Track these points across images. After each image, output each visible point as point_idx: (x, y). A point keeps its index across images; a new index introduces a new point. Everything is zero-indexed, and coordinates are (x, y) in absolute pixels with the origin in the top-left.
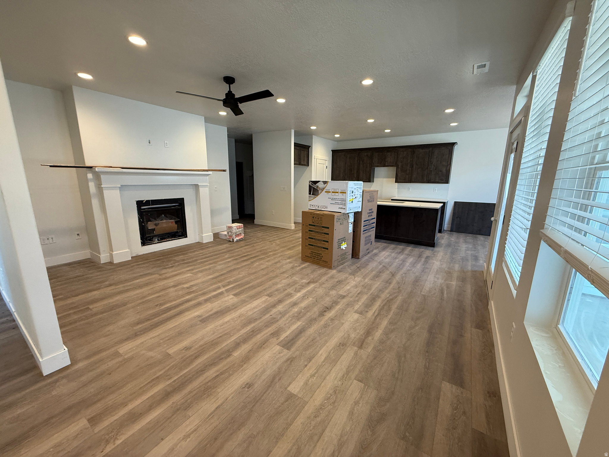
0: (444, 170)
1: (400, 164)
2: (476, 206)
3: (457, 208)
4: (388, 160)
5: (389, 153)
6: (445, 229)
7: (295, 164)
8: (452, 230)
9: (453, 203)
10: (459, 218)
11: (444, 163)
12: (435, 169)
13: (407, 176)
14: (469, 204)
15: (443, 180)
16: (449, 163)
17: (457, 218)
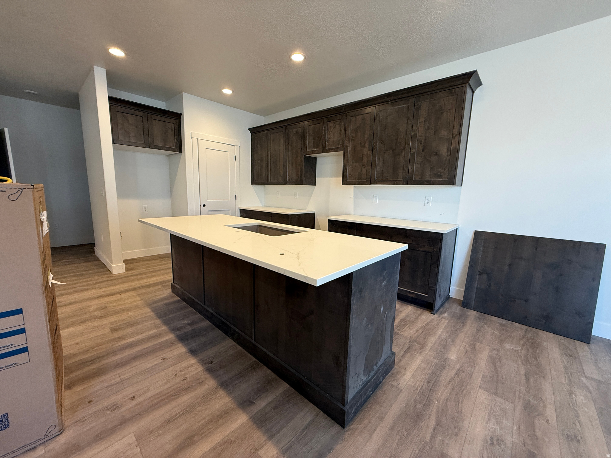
0: (444, 151)
1: (350, 145)
2: (536, 249)
3: (482, 249)
4: (329, 138)
5: (331, 124)
6: (452, 294)
7: (115, 140)
8: (465, 304)
9: (470, 236)
10: (485, 276)
11: (444, 133)
12: (421, 149)
13: (364, 171)
14: (516, 240)
15: (440, 176)
16: (455, 132)
17: (481, 273)
